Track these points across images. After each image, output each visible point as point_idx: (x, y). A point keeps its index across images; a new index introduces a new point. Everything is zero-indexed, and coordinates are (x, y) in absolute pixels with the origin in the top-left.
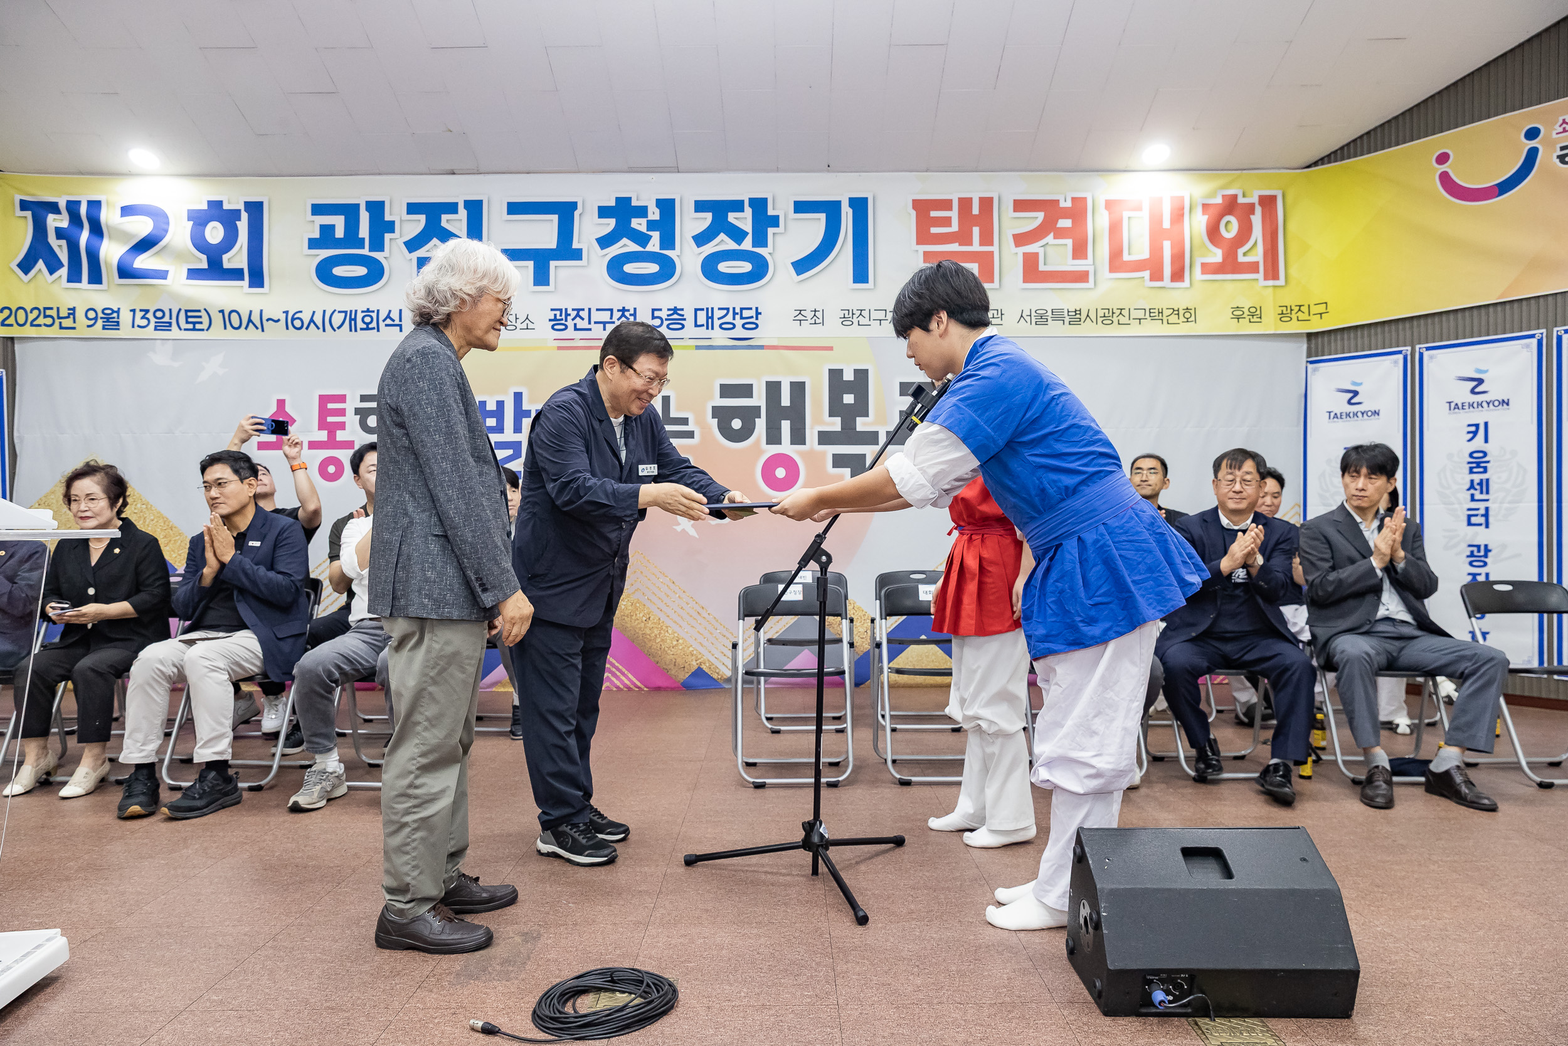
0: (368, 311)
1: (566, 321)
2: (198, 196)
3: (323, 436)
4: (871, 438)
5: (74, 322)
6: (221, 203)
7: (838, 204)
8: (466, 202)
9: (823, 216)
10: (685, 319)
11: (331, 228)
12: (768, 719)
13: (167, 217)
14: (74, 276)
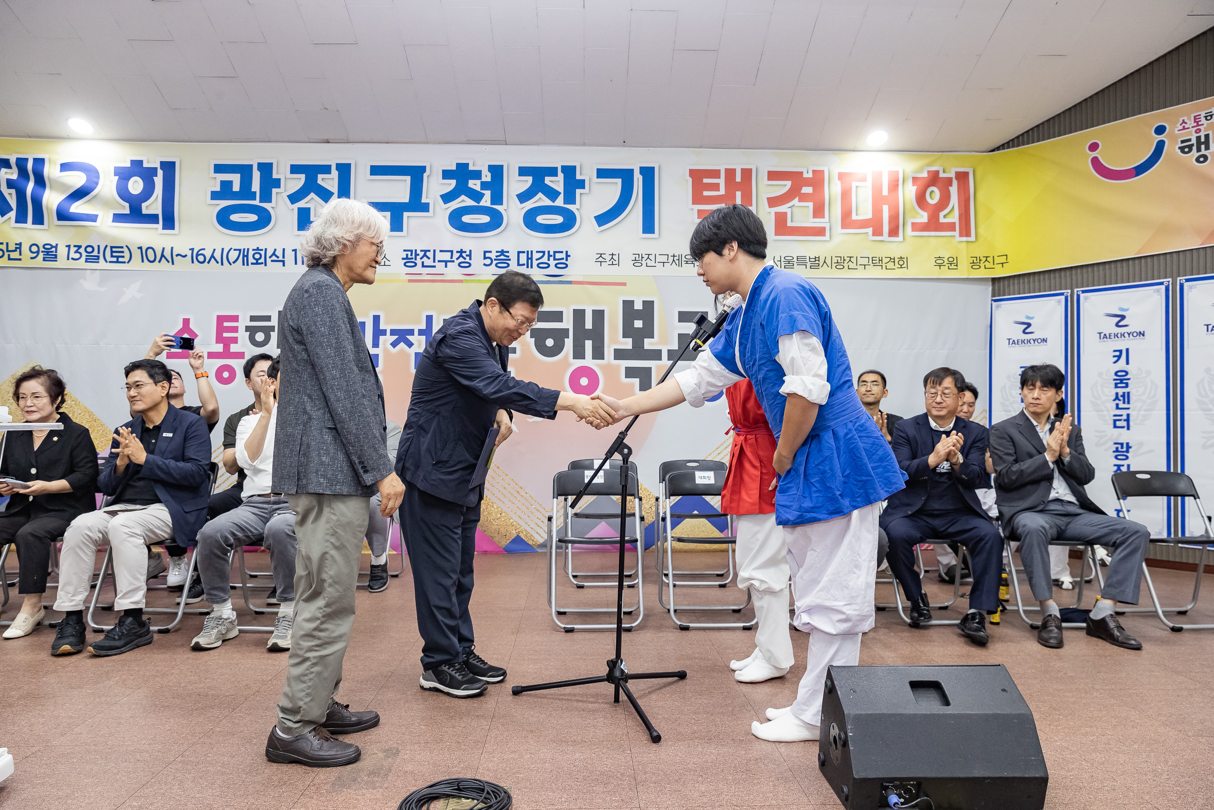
0: (258, 249)
1: (416, 259)
2: (123, 156)
3: (219, 348)
4: (656, 355)
5: (20, 254)
6: (141, 162)
7: (631, 171)
8: (337, 165)
9: (619, 181)
10: (510, 260)
11: (230, 183)
12: (574, 577)
13: (98, 173)
14: (21, 218)
